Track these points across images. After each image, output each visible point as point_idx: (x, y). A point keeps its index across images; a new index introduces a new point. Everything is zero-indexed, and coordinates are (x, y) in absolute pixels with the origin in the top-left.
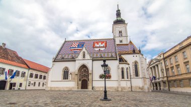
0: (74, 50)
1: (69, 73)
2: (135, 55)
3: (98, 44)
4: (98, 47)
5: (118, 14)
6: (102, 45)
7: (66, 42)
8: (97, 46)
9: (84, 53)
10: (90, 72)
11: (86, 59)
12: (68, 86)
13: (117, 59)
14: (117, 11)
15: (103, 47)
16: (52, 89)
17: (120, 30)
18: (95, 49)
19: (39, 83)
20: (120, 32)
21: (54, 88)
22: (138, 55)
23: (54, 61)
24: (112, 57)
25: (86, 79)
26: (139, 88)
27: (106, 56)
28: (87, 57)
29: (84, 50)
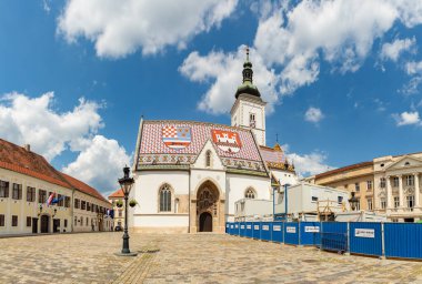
1: (173, 199)
3: (222, 136)
4: (223, 144)
6: (232, 141)
7: (143, 123)
8: (223, 140)
9: (208, 153)
10: (222, 197)
11: (215, 168)
12: (173, 226)
13: (268, 177)
14: (245, 66)
15: (234, 145)
17: (253, 112)
18: (220, 147)
20: (252, 117)
23: (137, 170)
25: (208, 210)
27: (247, 167)
29: (209, 146)
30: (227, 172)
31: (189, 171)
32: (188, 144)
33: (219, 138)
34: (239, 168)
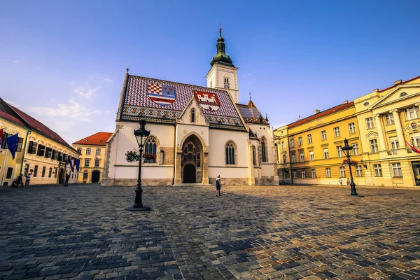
0: (159, 100)
1: (158, 150)
2: (263, 127)
3: (203, 96)
4: (205, 103)
5: (221, 46)
6: (212, 100)
7: (128, 76)
8: (203, 99)
9: (193, 111)
10: (205, 150)
12: (158, 177)
13: (246, 131)
15: (214, 104)
16: (120, 184)
17: (226, 76)
18: (201, 105)
19: (44, 168)
20: (226, 80)
21: (125, 181)
22: (266, 127)
23: (121, 120)
24: (237, 125)
25: (192, 162)
26: (268, 180)
27: (226, 122)
28: (201, 120)
29: (194, 105)
30: (210, 128)
31: (174, 125)
32: (172, 101)
33: (200, 97)
34: (220, 123)
